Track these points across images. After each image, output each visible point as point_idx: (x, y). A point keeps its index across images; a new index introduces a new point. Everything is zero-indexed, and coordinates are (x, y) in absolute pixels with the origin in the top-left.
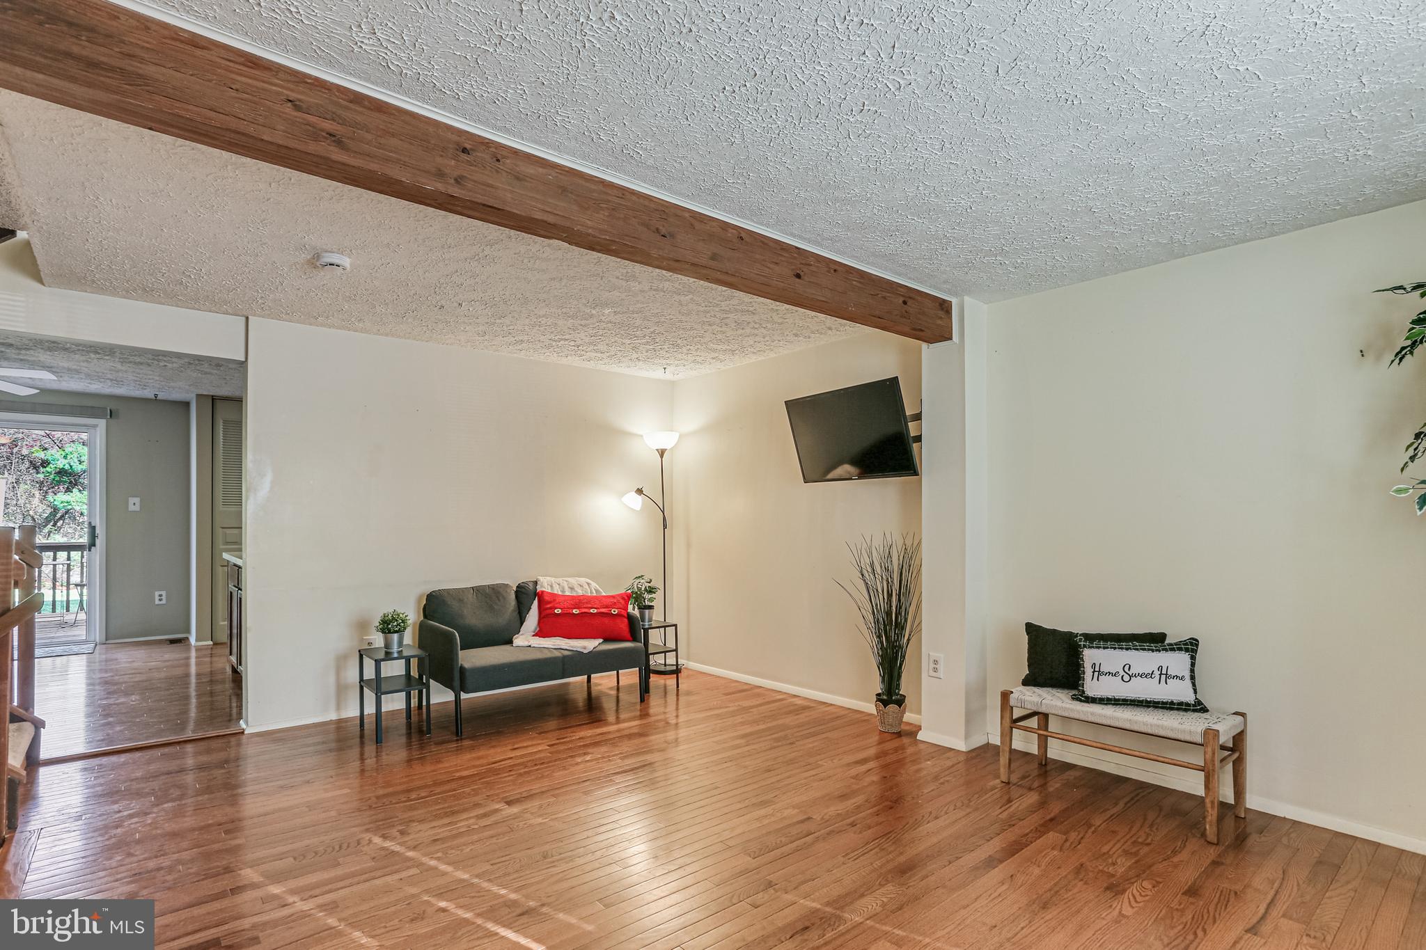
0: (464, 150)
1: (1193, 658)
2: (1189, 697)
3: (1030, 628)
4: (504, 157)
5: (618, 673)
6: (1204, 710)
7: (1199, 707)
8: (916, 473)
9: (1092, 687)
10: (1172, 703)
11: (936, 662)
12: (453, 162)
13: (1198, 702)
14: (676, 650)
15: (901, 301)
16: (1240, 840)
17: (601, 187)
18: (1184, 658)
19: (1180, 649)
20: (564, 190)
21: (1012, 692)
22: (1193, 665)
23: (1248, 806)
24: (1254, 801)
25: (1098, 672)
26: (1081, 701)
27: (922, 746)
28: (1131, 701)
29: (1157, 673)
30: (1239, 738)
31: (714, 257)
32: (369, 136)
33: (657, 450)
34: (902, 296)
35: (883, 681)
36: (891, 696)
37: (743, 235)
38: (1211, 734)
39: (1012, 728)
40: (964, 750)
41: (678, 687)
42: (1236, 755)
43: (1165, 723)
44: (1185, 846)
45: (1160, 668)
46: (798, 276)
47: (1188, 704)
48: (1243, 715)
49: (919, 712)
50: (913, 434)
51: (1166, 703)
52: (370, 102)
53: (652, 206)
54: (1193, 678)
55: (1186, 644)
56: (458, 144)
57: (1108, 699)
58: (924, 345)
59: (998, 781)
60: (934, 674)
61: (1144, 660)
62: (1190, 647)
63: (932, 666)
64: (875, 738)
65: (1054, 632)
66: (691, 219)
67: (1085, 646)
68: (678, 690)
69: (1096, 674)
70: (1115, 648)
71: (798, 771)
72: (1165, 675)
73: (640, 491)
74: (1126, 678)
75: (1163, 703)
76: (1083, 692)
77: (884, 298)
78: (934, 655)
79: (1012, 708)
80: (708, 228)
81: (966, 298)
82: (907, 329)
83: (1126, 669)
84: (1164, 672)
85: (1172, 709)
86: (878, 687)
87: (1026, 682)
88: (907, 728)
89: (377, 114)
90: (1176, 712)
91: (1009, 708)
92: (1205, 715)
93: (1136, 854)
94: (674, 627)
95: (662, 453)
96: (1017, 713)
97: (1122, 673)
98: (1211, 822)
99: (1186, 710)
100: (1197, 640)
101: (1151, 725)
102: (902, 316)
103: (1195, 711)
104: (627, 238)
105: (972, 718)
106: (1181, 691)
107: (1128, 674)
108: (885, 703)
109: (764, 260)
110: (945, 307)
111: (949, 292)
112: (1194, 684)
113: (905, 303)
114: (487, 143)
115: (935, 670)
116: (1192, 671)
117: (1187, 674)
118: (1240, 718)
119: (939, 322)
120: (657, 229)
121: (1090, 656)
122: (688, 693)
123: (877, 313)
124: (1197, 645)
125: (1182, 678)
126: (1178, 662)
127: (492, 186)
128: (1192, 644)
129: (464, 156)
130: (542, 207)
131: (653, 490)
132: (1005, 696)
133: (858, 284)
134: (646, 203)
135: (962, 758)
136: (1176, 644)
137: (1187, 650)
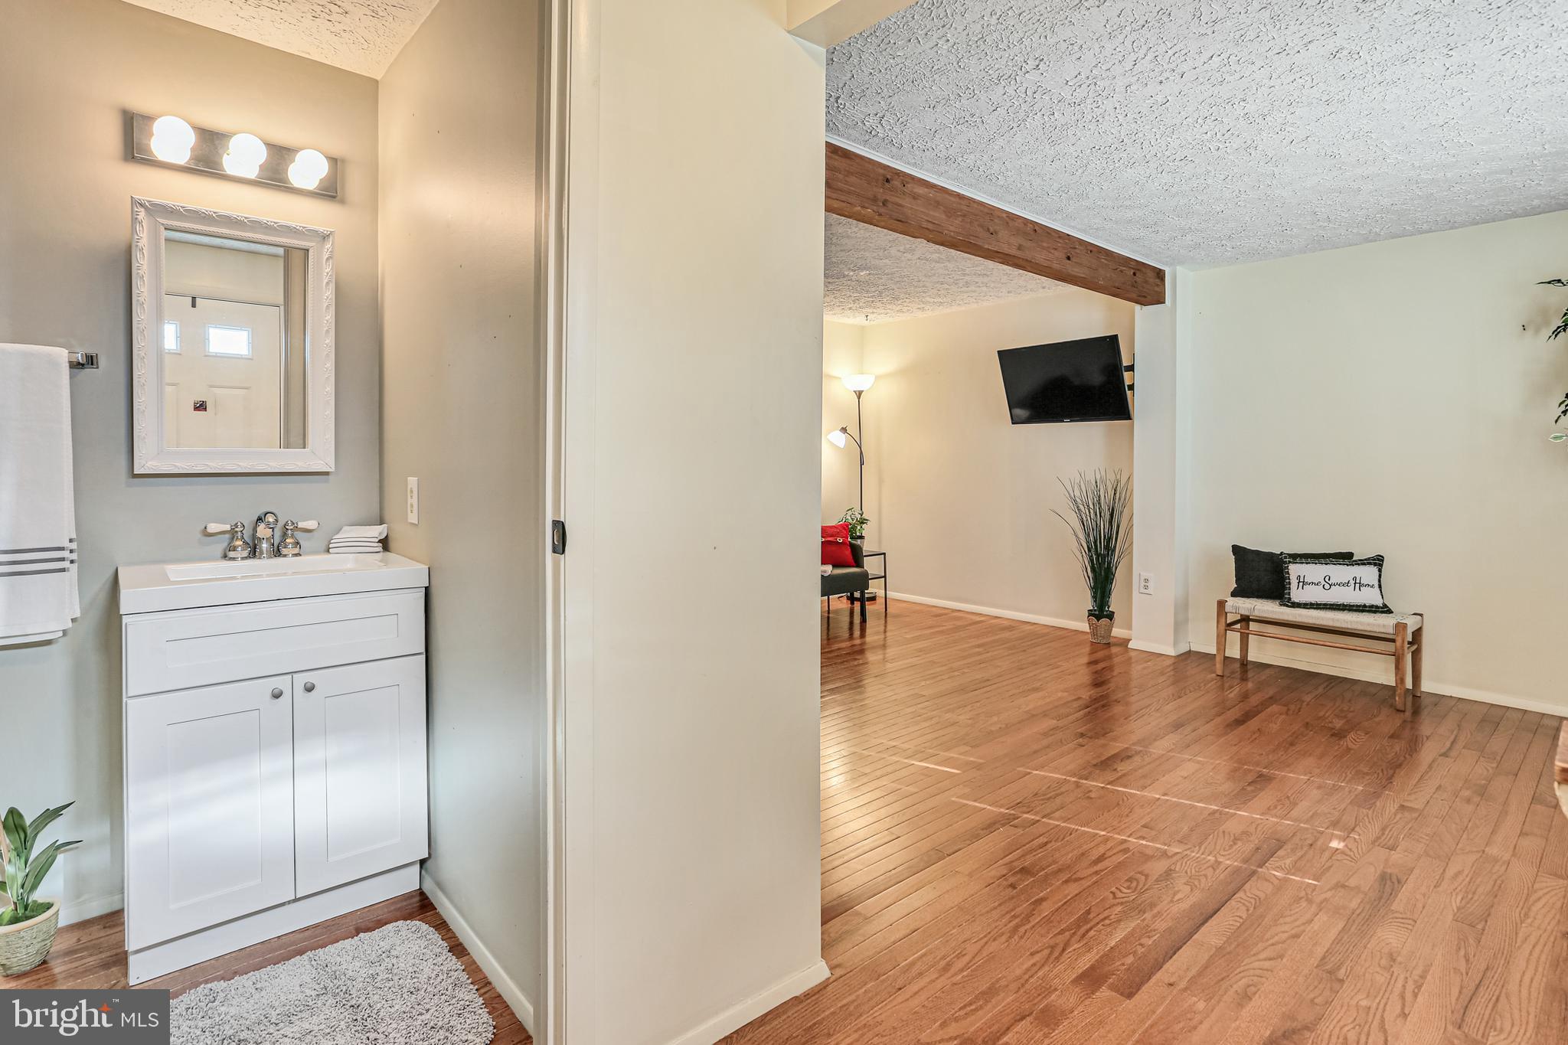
0: (888, 181)
1: (1380, 571)
2: (1379, 602)
3: (1237, 550)
4: (908, 183)
5: (828, 598)
6: (1390, 612)
7: (1385, 610)
8: (1129, 417)
9: (1297, 594)
10: (1365, 606)
11: (1146, 580)
12: (881, 190)
13: (1385, 606)
14: (885, 577)
15: (1132, 273)
16: (1416, 711)
17: (957, 200)
18: (1374, 570)
19: (1370, 564)
20: (938, 203)
21: (1226, 601)
22: (1380, 576)
23: (1423, 690)
24: (1427, 686)
25: (1302, 583)
26: (1287, 606)
27: (1132, 654)
28: (1331, 605)
29: (1352, 582)
30: (1417, 634)
31: (1020, 248)
32: (841, 176)
33: (855, 392)
34: (1133, 268)
35: (1094, 597)
36: (1101, 612)
37: (1037, 228)
38: (1400, 627)
39: (1226, 630)
40: (1173, 654)
41: (886, 610)
42: (1415, 647)
43: (1362, 620)
44: (1380, 712)
45: (1355, 578)
46: (1069, 258)
47: (1377, 607)
48: (1421, 615)
49: (1130, 627)
50: (1127, 382)
51: (1360, 606)
52: (842, 152)
53: (986, 210)
54: (1380, 586)
55: (1374, 560)
56: (884, 176)
57: (1311, 604)
58: (1137, 307)
59: (1214, 675)
60: (1146, 591)
61: (1341, 573)
62: (1378, 561)
63: (1143, 583)
64: (1087, 649)
65: (1258, 553)
66: (1007, 219)
67: (1290, 562)
68: (886, 614)
69: (1301, 584)
70: (1316, 564)
71: (1044, 669)
72: (1359, 584)
73: (844, 430)
74: (1327, 586)
75: (1357, 606)
76: (1290, 599)
77: (1121, 271)
78: (1145, 575)
79: (1226, 613)
80: (1017, 225)
81: (1179, 268)
82: (1134, 296)
83: (1327, 580)
84: (1358, 581)
85: (1363, 611)
86: (1089, 604)
87: (1234, 594)
88: (1115, 640)
89: (844, 160)
90: (1367, 614)
91: (1224, 614)
92: (1391, 615)
93: (1345, 717)
94: (883, 556)
95: (859, 394)
96: (1230, 618)
97: (1323, 583)
98: (1400, 694)
99: (1375, 612)
100: (1383, 557)
101: (1351, 622)
102: (1133, 286)
103: (1382, 612)
104: (971, 237)
105: (1180, 626)
106: (1372, 597)
107: (1328, 584)
108: (1098, 618)
109: (1049, 247)
110: (1160, 274)
111: (1166, 264)
112: (1381, 591)
113: (1134, 274)
114: (898, 173)
115: (1146, 587)
116: (1379, 581)
117: (1377, 585)
118: (1419, 617)
119: (1156, 289)
120: (988, 229)
121: (1295, 570)
122: (896, 616)
123: (1117, 285)
124: (1383, 561)
125: (1372, 586)
126: (1369, 574)
127: (900, 205)
128: (1379, 560)
129: (887, 184)
130: (926, 218)
131: (853, 430)
132: (1221, 604)
133: (1106, 262)
134: (982, 208)
135: (1169, 662)
136: (1366, 560)
137: (1375, 564)
